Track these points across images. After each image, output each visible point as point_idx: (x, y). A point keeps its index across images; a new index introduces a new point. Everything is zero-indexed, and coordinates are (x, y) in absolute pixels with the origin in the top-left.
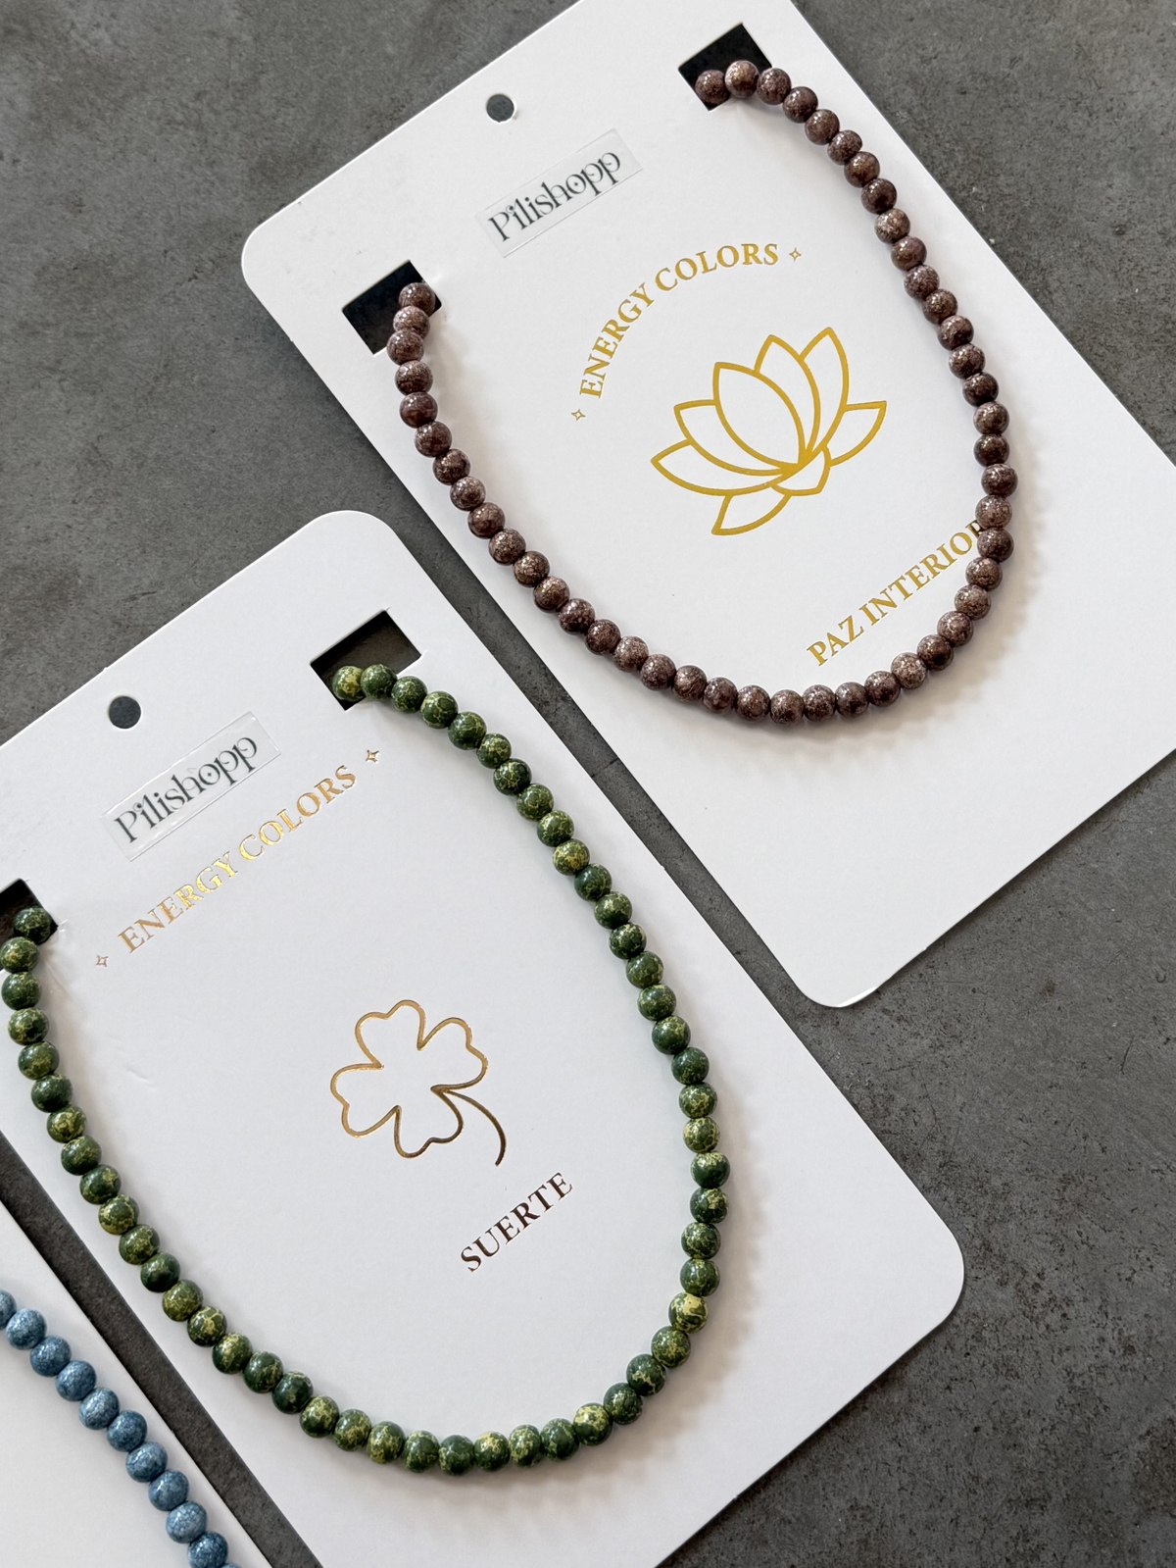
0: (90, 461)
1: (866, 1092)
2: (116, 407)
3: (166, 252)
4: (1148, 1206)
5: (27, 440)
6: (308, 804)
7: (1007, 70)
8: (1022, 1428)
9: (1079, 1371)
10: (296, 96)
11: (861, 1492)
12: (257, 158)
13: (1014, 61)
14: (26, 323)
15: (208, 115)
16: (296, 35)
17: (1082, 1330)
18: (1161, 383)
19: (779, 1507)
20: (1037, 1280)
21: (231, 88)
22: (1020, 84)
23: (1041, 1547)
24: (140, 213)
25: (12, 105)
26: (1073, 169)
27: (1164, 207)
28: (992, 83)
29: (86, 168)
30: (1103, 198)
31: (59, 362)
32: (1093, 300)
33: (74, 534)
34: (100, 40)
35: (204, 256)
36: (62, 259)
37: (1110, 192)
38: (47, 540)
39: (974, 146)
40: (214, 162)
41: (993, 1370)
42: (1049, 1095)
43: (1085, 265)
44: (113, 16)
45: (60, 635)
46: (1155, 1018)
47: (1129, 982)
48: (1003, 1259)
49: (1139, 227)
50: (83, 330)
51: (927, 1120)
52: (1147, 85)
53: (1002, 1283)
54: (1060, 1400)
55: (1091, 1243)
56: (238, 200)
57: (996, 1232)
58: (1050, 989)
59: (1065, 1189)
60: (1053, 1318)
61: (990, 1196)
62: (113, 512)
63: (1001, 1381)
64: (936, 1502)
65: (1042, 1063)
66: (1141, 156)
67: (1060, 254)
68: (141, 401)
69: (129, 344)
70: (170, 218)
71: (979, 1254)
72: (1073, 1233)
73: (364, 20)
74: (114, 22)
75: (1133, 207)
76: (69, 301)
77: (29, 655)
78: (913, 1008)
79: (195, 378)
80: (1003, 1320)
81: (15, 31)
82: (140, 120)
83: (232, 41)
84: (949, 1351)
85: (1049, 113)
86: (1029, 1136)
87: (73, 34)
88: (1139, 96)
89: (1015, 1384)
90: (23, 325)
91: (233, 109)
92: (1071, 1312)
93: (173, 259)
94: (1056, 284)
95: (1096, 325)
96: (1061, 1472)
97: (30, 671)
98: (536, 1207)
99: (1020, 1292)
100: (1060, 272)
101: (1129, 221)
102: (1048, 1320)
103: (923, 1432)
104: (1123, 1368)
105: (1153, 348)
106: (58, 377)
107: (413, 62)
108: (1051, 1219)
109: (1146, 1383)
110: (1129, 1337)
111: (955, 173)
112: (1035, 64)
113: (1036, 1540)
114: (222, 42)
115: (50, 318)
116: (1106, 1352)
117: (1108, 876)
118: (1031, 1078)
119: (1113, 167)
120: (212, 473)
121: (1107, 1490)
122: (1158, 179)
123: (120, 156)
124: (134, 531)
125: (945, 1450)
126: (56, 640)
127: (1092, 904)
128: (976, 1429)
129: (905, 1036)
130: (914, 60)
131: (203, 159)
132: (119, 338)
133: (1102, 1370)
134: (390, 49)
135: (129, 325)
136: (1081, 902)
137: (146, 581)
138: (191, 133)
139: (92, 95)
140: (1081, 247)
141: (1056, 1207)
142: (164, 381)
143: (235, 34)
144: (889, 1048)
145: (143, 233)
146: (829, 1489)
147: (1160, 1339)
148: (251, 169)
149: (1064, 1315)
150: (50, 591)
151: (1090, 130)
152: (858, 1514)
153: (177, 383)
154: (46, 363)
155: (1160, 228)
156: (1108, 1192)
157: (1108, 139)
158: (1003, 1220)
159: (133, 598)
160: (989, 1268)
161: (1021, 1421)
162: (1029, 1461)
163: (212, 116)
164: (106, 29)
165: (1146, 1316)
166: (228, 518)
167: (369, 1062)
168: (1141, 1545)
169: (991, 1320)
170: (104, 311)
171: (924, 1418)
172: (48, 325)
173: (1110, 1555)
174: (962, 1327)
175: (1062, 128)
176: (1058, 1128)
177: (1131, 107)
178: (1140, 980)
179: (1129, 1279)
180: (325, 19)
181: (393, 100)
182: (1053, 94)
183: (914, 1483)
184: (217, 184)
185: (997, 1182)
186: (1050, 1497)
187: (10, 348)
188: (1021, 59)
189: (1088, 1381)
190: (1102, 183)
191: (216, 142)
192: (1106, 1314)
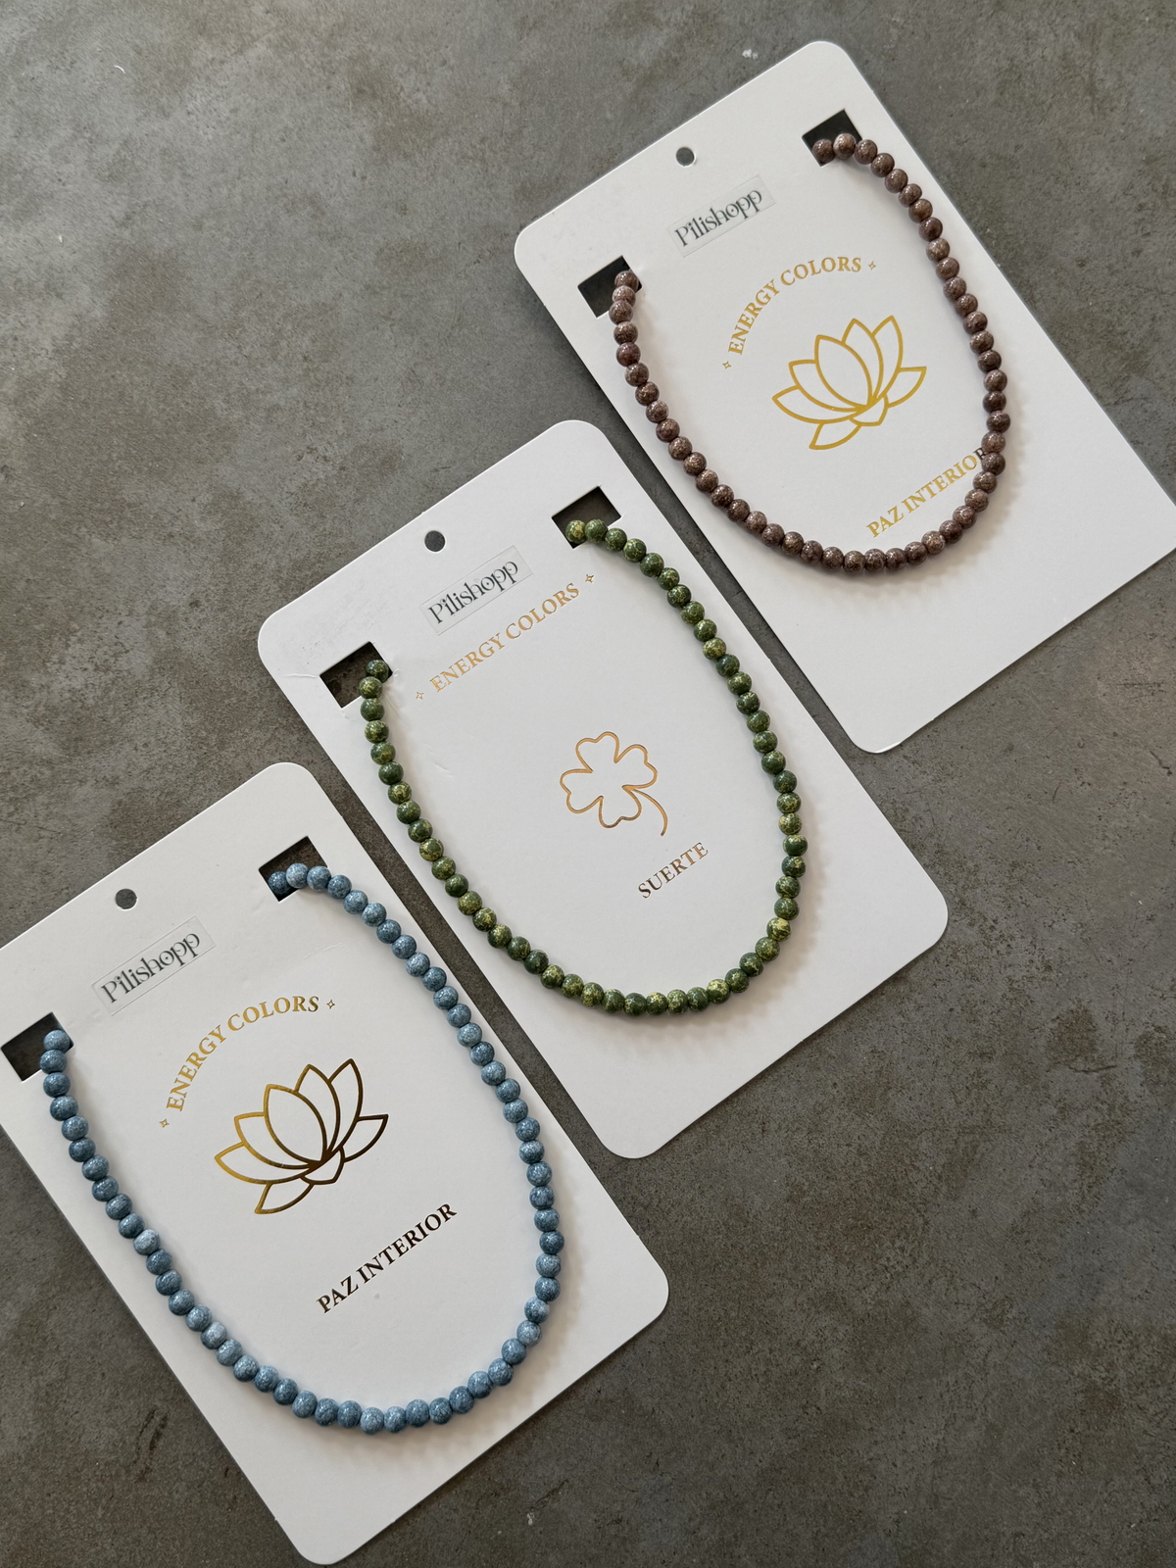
0: (409, 379)
1: (891, 805)
2: (426, 345)
3: (460, 244)
4: (1064, 883)
5: (370, 363)
6: (549, 606)
7: (1012, 153)
8: (979, 1010)
9: (1016, 979)
10: (546, 144)
11: (878, 1043)
12: (519, 184)
13: (1017, 147)
14: (369, 286)
15: (488, 154)
16: (547, 103)
17: (1020, 955)
18: (1104, 366)
19: (828, 1049)
20: (993, 924)
21: (504, 136)
22: (1021, 163)
23: (988, 1081)
24: (444, 217)
25: (362, 140)
26: (1053, 221)
27: (1110, 250)
28: (1002, 161)
29: (409, 184)
30: (1071, 241)
31: (390, 313)
32: (1062, 309)
33: (399, 426)
34: (420, 100)
35: (484, 247)
36: (393, 244)
37: (1077, 238)
38: (382, 429)
39: (989, 201)
40: (492, 185)
41: (963, 976)
42: (1006, 813)
43: (1058, 285)
44: (429, 84)
45: (390, 491)
46: (1076, 770)
47: (1061, 747)
48: (972, 910)
49: (1095, 262)
50: (406, 293)
51: (929, 825)
52: (1103, 169)
53: (971, 925)
54: (1004, 996)
55: (1028, 903)
56: (507, 211)
57: (969, 894)
58: (1011, 748)
59: (1013, 870)
60: (1002, 947)
61: (966, 872)
62: (424, 413)
63: (968, 983)
64: (924, 1051)
65: (1002, 793)
66: (1097, 215)
67: (1042, 277)
68: (443, 342)
69: (435, 304)
70: (463, 221)
71: (958, 906)
72: (1016, 897)
73: (592, 95)
74: (429, 88)
75: (1091, 249)
76: (397, 273)
77: (370, 503)
78: (922, 756)
79: (478, 329)
80: (970, 947)
81: (364, 91)
82: (444, 154)
83: (505, 105)
84: (936, 963)
85: (1039, 183)
86: (992, 838)
87: (402, 94)
88: (1097, 176)
89: (976, 984)
90: (368, 287)
91: (505, 150)
92: (1013, 944)
93: (464, 248)
94: (1039, 296)
95: (1064, 325)
96: (1002, 1037)
97: (371, 513)
98: (685, 862)
99: (982, 931)
100: (1042, 289)
101: (1088, 258)
102: (999, 948)
103: (918, 1010)
104: (1044, 979)
105: (1099, 342)
106: (389, 323)
107: (623, 125)
108: (1004, 888)
109: (1058, 989)
110: (1048, 961)
111: (976, 219)
112: (1031, 150)
113: (985, 1077)
114: (499, 105)
115: (385, 283)
116: (1034, 969)
117: (1052, 681)
118: (995, 802)
119: (1078, 221)
120: (486, 392)
121: (1031, 1050)
122: (1107, 232)
123: (431, 178)
124: (438, 427)
125: (931, 1021)
126: (388, 494)
127: (1040, 698)
128: (951, 1010)
129: (917, 772)
130: (952, 142)
131: (485, 183)
132: (429, 300)
133: (1031, 978)
134: (609, 116)
135: (436, 291)
136: (1033, 696)
137: (445, 460)
138: (477, 165)
139: (413, 136)
140: (1056, 273)
141: (1006, 881)
142: (457, 330)
143: (508, 100)
144: (907, 780)
145: (445, 230)
146: (858, 1040)
147: (1068, 963)
148: (516, 191)
149: (1009, 946)
150: (383, 463)
151: (1064, 197)
152: (876, 1055)
153: (465, 331)
154: (382, 313)
155: (1107, 264)
156: (1040, 874)
157: (1077, 202)
158: (974, 887)
159: (436, 470)
160: (963, 915)
161: (979, 1006)
162: (983, 1031)
163: (492, 154)
164: (424, 93)
165: (1060, 948)
166: (497, 422)
167: (584, 768)
168: (1050, 1083)
169: (963, 946)
170: (419, 281)
171: (919, 1002)
172: (384, 288)
173: (1030, 1088)
174: (945, 949)
175: (1048, 194)
176: (1010, 833)
177: (1092, 183)
178: (1068, 746)
179: (1050, 926)
180: (566, 93)
181: (610, 149)
182: (1042, 171)
183: (912, 1039)
184: (494, 200)
185: (971, 865)
186: (995, 1052)
187: (359, 301)
188: (1022, 146)
189: (1022, 985)
190: (1071, 232)
191: (494, 172)
192: (1035, 946)
